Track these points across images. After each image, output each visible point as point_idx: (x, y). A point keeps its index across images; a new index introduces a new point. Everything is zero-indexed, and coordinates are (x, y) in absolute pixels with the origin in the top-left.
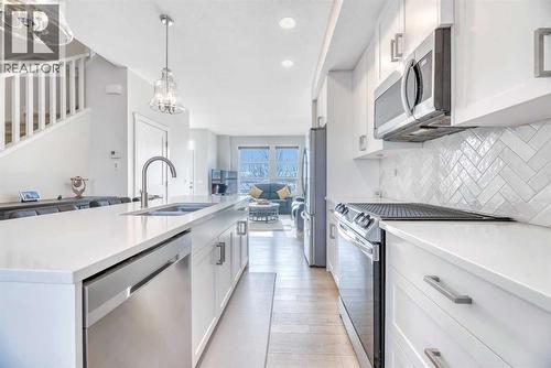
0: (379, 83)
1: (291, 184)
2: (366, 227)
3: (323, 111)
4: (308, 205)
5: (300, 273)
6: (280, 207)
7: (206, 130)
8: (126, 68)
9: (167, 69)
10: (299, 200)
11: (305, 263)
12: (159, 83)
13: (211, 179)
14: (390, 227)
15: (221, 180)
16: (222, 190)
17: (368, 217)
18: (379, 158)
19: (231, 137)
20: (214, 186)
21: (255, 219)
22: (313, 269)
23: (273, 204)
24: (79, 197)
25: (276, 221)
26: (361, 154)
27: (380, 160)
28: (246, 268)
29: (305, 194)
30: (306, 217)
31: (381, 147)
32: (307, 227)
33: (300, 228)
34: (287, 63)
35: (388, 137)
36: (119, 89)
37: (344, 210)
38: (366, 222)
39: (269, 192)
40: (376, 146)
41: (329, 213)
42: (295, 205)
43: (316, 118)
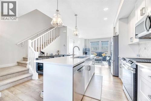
0: (137, 22)
1: (106, 52)
2: (131, 64)
3: (117, 30)
4: (112, 58)
5: (110, 77)
6: (103, 59)
7: (82, 38)
8: (66, 27)
9: (76, 26)
10: (109, 57)
11: (111, 75)
12: (75, 30)
13: (83, 51)
14: (139, 64)
15: (86, 51)
16: (86, 53)
17: (132, 61)
18: (138, 44)
19: (88, 39)
20: (84, 52)
21: (95, 61)
22: (114, 77)
23: (100, 58)
24: (59, 55)
25: (102, 62)
26: (131, 43)
27: (139, 44)
28: (94, 74)
29: (111, 55)
30: (112, 61)
31: (138, 41)
32: (112, 64)
33: (110, 65)
34: (106, 19)
35: (140, 38)
36: (65, 31)
37: (124, 59)
38: (131, 63)
39: (100, 54)
40: (136, 40)
41: (119, 61)
42: (108, 58)
43: (115, 33)
